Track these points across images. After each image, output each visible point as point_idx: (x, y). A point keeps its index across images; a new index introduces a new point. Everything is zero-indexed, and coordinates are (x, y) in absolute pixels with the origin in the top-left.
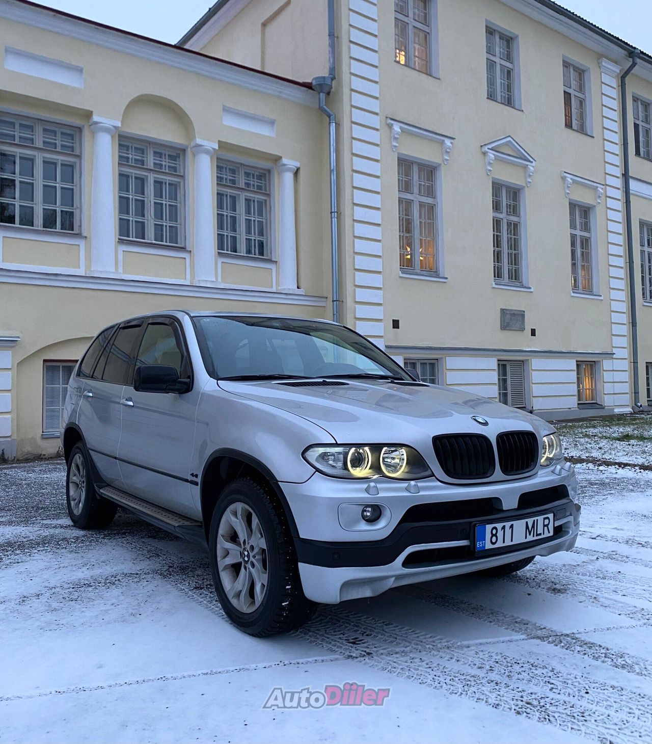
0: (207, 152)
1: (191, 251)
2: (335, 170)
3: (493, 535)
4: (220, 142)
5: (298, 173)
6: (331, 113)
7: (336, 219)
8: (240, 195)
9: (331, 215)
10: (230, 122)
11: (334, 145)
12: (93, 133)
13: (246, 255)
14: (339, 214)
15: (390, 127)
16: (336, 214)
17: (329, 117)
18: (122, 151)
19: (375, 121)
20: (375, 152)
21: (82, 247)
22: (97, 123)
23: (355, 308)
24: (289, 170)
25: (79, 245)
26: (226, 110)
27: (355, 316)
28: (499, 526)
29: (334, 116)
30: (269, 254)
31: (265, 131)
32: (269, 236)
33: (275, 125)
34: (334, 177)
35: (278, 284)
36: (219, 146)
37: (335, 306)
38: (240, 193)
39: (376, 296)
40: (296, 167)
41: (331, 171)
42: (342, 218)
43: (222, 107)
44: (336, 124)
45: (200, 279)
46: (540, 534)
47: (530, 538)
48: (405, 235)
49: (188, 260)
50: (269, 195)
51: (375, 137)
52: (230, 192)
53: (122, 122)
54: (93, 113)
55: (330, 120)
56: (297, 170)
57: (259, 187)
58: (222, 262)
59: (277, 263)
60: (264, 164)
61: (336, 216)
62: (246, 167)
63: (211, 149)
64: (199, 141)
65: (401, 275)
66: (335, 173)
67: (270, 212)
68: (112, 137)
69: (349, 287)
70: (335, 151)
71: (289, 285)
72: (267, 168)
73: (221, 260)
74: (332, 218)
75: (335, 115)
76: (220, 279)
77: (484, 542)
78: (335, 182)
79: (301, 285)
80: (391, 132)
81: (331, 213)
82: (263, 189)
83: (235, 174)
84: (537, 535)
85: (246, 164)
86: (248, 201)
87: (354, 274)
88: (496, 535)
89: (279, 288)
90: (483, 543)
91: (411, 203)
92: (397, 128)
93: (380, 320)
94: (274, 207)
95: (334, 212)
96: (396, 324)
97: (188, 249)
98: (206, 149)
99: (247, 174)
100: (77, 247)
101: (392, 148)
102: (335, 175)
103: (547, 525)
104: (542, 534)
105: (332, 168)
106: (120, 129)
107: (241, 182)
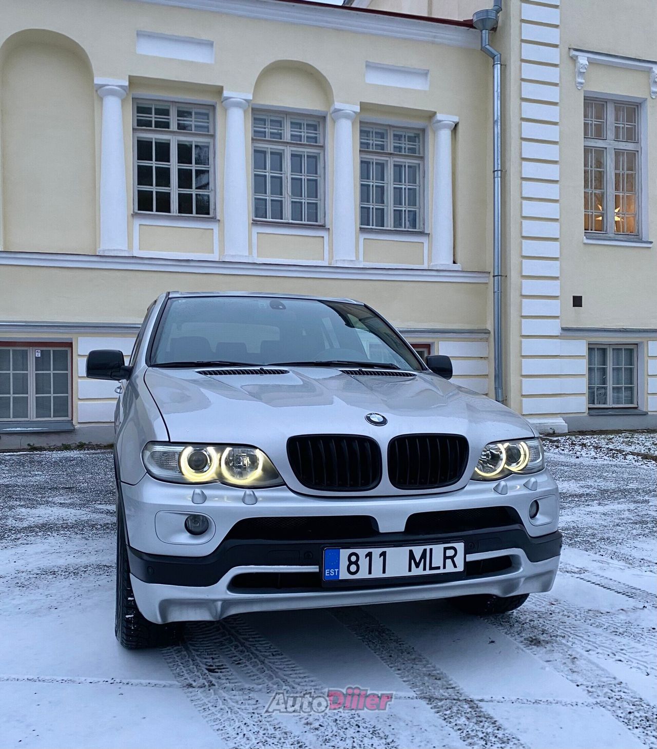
0: (347, 116)
1: (329, 229)
2: (499, 121)
3: (351, 563)
4: (361, 104)
5: (457, 128)
6: (496, 53)
7: (499, 179)
8: (387, 161)
9: (494, 175)
10: (375, 79)
11: (499, 91)
12: (225, 110)
13: (393, 229)
14: (504, 172)
15: (574, 59)
16: (499, 172)
17: (493, 58)
18: (257, 125)
19: (553, 55)
20: (552, 94)
21: (216, 231)
22: (227, 98)
23: (521, 282)
24: (446, 126)
25: (213, 229)
26: (369, 66)
27: (521, 292)
28: (362, 552)
29: (499, 55)
30: (422, 226)
31: (417, 84)
32: (422, 205)
33: (429, 76)
34: (498, 129)
35: (430, 259)
36: (361, 109)
37: (496, 282)
38: (387, 159)
39: (552, 269)
40: (453, 122)
41: (495, 122)
42: (507, 178)
43: (365, 63)
44: (501, 65)
45: (338, 259)
46: (438, 568)
47: (418, 572)
48: (594, 192)
49: (326, 238)
50: (422, 158)
51: (552, 75)
52: (376, 159)
53: (254, 95)
54: (224, 88)
55: (494, 62)
56: (456, 125)
57: (413, 150)
58: (364, 239)
59: (430, 236)
60: (418, 123)
61: (499, 175)
62: (395, 129)
63: (352, 112)
64: (337, 105)
65: (586, 241)
66: (499, 124)
67: (424, 177)
68: (245, 112)
69: (514, 259)
70: (499, 98)
71: (443, 259)
72: (421, 127)
73: (363, 236)
74: (494, 178)
75: (501, 54)
76: (361, 258)
77: (336, 570)
78: (499, 135)
79: (458, 260)
80: (575, 66)
81: (494, 171)
82: (417, 152)
83: (383, 138)
84: (431, 568)
85: (396, 125)
86: (398, 167)
87: (521, 243)
88: (356, 563)
89: (431, 264)
90: (335, 572)
91: (603, 151)
92: (583, 60)
93: (556, 297)
94: (428, 171)
95: (497, 171)
96: (577, 302)
97: (327, 227)
98: (346, 113)
99: (398, 137)
100: (211, 231)
101: (577, 86)
102: (499, 127)
103: (452, 558)
104: (442, 567)
105: (496, 119)
106: (252, 102)
107: (389, 146)
